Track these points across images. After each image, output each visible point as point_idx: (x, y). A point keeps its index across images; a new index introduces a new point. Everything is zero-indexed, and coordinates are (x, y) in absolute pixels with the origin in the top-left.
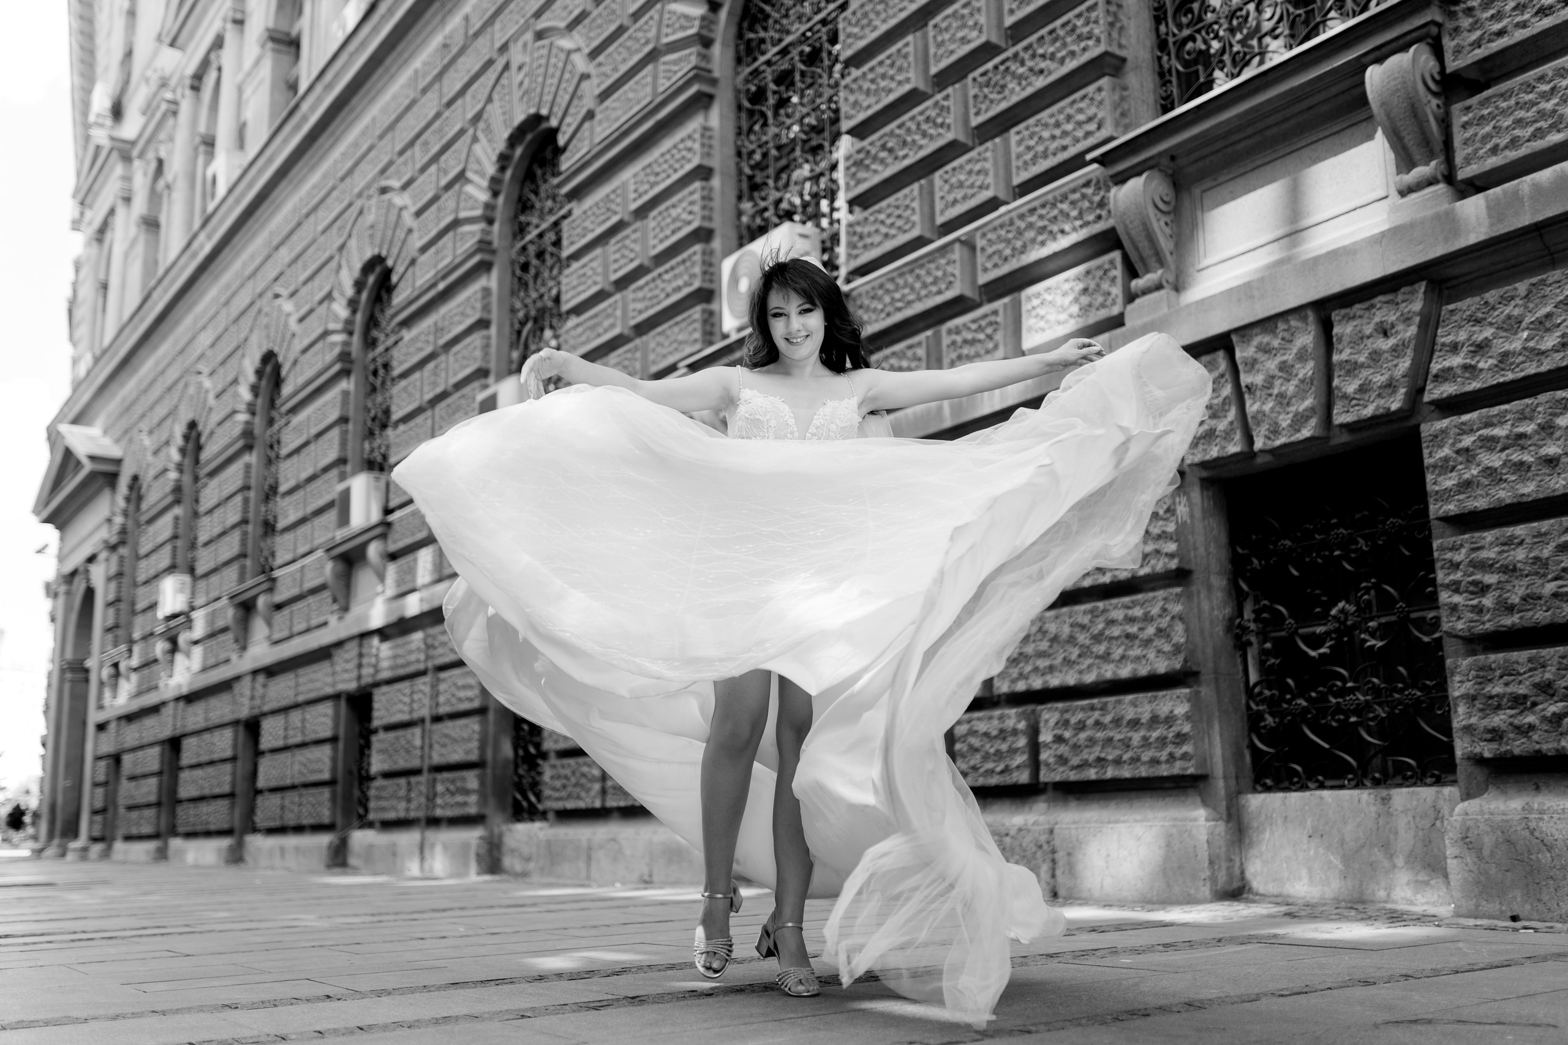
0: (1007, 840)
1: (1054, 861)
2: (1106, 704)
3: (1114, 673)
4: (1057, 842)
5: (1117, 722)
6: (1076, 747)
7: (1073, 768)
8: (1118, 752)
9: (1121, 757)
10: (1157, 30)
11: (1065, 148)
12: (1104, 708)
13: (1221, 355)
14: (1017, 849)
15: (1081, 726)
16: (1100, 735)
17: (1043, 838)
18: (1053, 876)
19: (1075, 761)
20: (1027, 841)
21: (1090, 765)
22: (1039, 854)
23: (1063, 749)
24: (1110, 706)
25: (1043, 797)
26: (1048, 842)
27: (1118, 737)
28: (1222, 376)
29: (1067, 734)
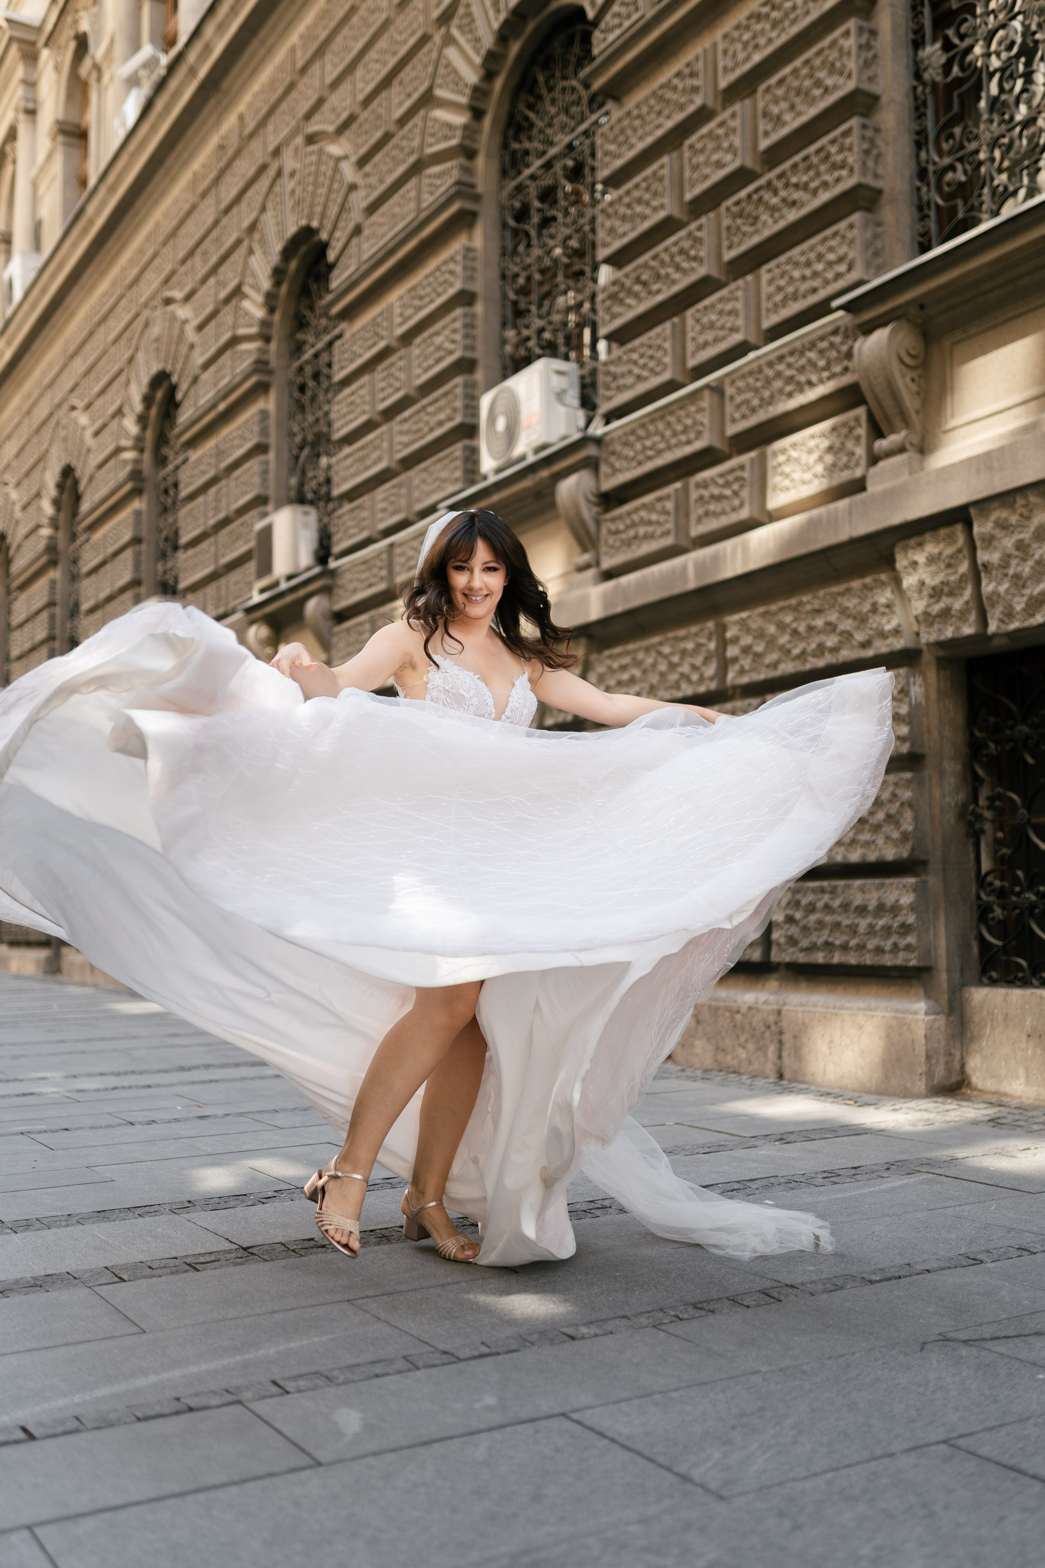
0: (738, 1017)
1: (780, 1042)
2: (835, 887)
3: (844, 857)
4: (784, 1024)
5: (845, 907)
6: (805, 929)
7: (802, 950)
8: (845, 938)
9: (847, 943)
10: (918, 156)
11: (814, 290)
12: (833, 891)
13: (959, 528)
14: (747, 1027)
15: (811, 908)
16: (829, 919)
17: (772, 1018)
18: (780, 1057)
19: (805, 943)
20: (757, 1020)
21: (818, 949)
22: (767, 1034)
23: (794, 930)
24: (839, 890)
25: (775, 976)
26: (776, 1023)
27: (846, 922)
28: (960, 551)
29: (798, 915)
